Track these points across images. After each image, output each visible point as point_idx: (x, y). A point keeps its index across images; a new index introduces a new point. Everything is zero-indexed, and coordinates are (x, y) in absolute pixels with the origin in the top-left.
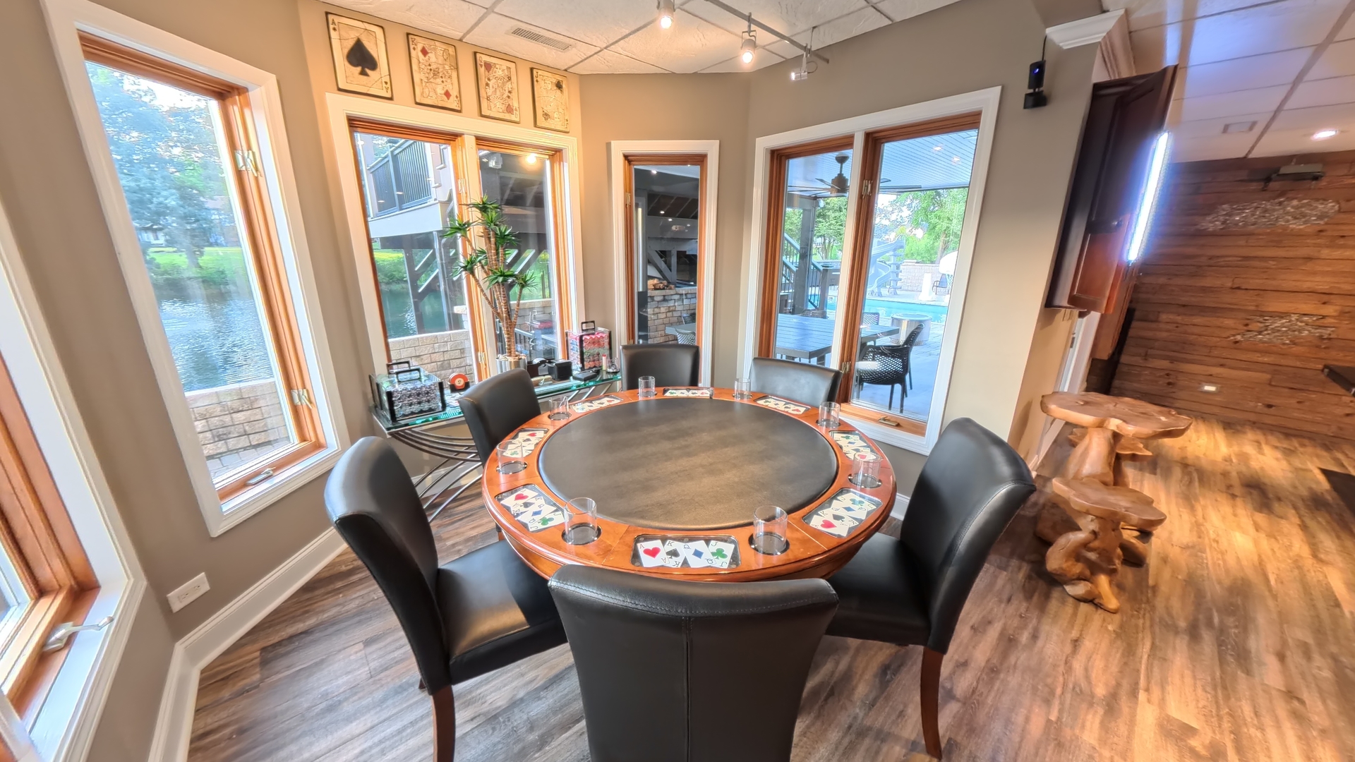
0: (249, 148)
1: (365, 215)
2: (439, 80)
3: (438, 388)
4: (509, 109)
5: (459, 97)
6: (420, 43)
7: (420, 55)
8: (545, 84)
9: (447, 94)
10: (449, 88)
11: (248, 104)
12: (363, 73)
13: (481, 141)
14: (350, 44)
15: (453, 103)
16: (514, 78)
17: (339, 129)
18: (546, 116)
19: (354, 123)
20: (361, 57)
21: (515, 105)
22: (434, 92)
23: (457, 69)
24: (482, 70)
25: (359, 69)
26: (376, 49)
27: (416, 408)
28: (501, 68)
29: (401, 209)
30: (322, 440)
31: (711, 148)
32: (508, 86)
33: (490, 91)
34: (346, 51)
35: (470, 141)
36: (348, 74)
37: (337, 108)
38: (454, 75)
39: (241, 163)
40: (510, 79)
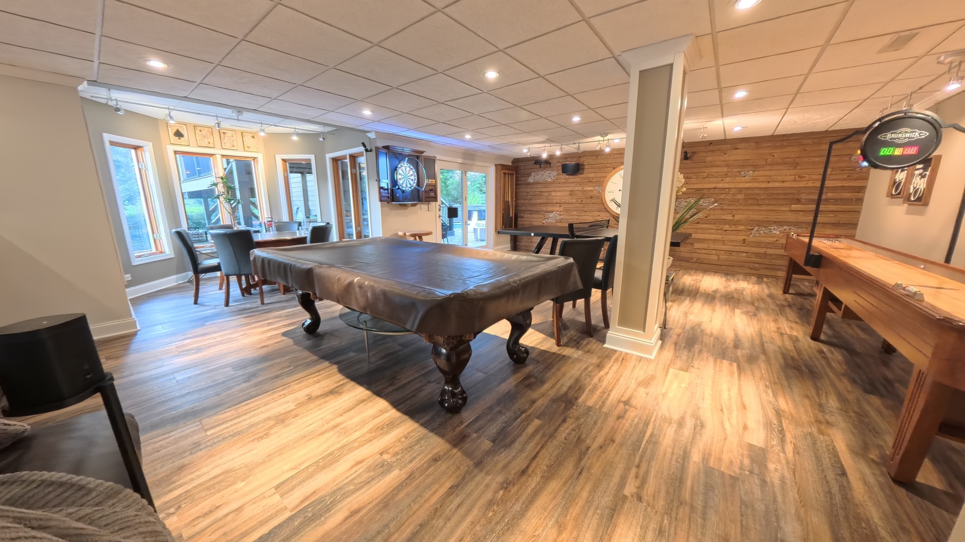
0: (143, 162)
1: (180, 180)
2: (206, 139)
3: (204, 234)
4: (233, 146)
5: (214, 143)
6: (199, 129)
7: (199, 132)
8: (248, 138)
9: (209, 143)
10: (209, 140)
11: (144, 151)
12: (179, 139)
13: (223, 156)
14: (175, 131)
15: (211, 145)
16: (235, 136)
17: (171, 155)
18: (248, 147)
19: (176, 152)
20: (178, 134)
21: (235, 144)
22: (205, 143)
23: (212, 135)
24: (222, 135)
25: (178, 138)
26: (183, 131)
27: (197, 239)
28: (229, 134)
29: (200, 177)
30: (163, 251)
31: (312, 157)
32: (233, 139)
33: (225, 141)
34: (173, 133)
35: (219, 157)
36: (175, 139)
37: (170, 149)
38: (212, 136)
39: (140, 166)
40: (233, 136)
